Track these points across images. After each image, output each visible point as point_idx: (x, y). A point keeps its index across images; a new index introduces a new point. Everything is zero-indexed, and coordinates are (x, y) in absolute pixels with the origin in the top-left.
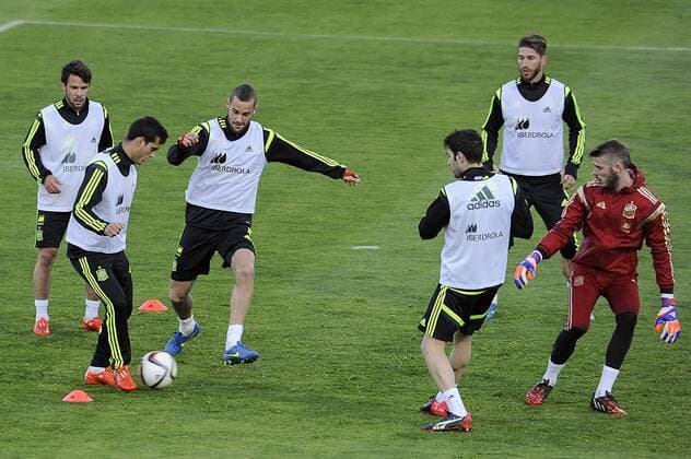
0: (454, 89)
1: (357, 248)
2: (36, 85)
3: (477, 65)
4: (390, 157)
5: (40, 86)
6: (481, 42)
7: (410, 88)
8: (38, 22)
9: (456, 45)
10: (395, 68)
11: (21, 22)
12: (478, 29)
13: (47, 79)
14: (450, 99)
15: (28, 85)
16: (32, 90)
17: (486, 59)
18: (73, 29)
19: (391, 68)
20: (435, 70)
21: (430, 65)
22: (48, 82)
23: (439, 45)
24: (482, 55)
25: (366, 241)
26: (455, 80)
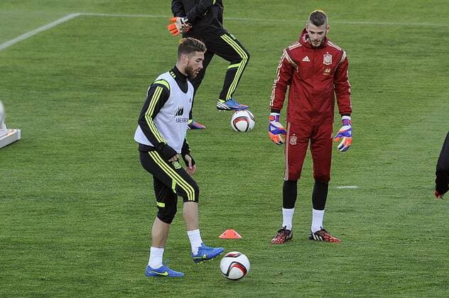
0: (419, 61)
1: (340, 188)
2: (88, 64)
3: (437, 42)
4: (367, 116)
5: (94, 64)
6: (440, 25)
7: (384, 61)
8: (92, 14)
9: (421, 27)
10: (373, 46)
11: (78, 14)
12: (438, 15)
13: (98, 59)
14: (415, 70)
15: (83, 64)
16: (85, 67)
17: (444, 38)
18: (120, 19)
19: (369, 46)
20: (403, 47)
21: (400, 43)
22: (98, 61)
23: (406, 28)
24: (441, 35)
25: (348, 182)
26: (419, 55)
